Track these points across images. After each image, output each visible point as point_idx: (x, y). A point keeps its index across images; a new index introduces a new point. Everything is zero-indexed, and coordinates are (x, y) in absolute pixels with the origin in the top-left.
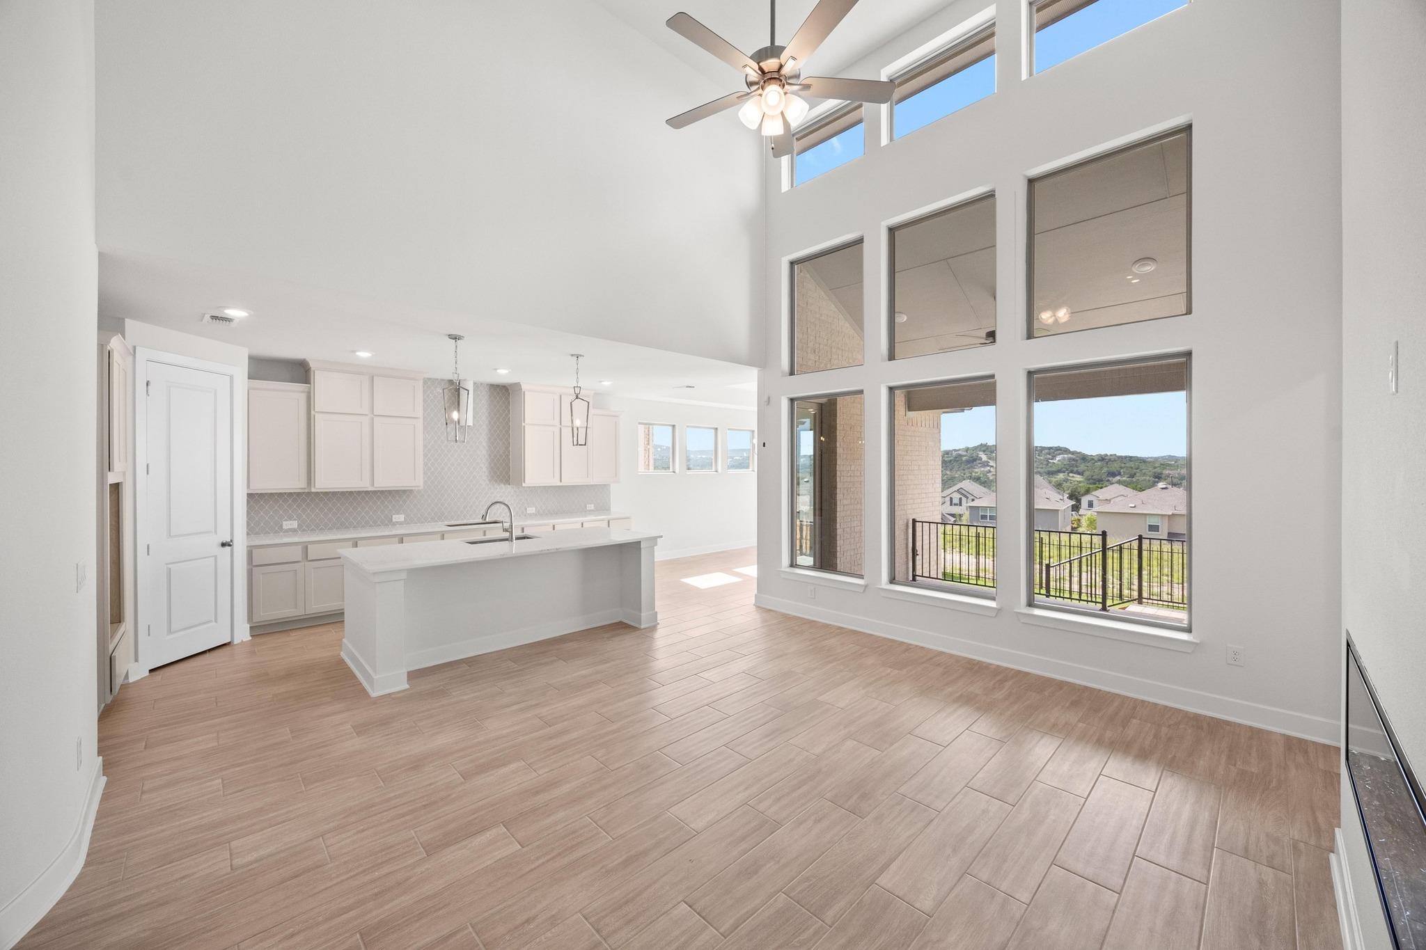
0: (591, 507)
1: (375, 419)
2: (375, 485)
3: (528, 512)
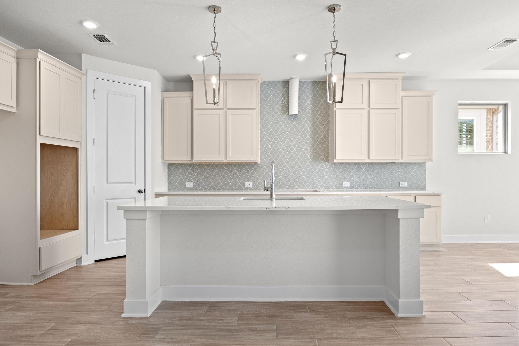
0: (404, 184)
1: (228, 111)
2: (228, 159)
3: (344, 186)
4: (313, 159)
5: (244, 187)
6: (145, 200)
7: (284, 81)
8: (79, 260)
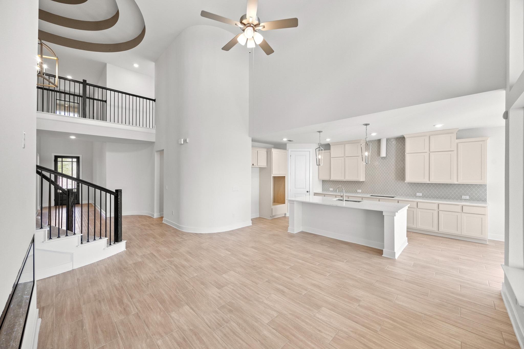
1: (346, 158)
2: (346, 179)
3: (417, 195)
4: (396, 179)
5: (356, 192)
6: (309, 195)
7: (378, 140)
8: (285, 214)
